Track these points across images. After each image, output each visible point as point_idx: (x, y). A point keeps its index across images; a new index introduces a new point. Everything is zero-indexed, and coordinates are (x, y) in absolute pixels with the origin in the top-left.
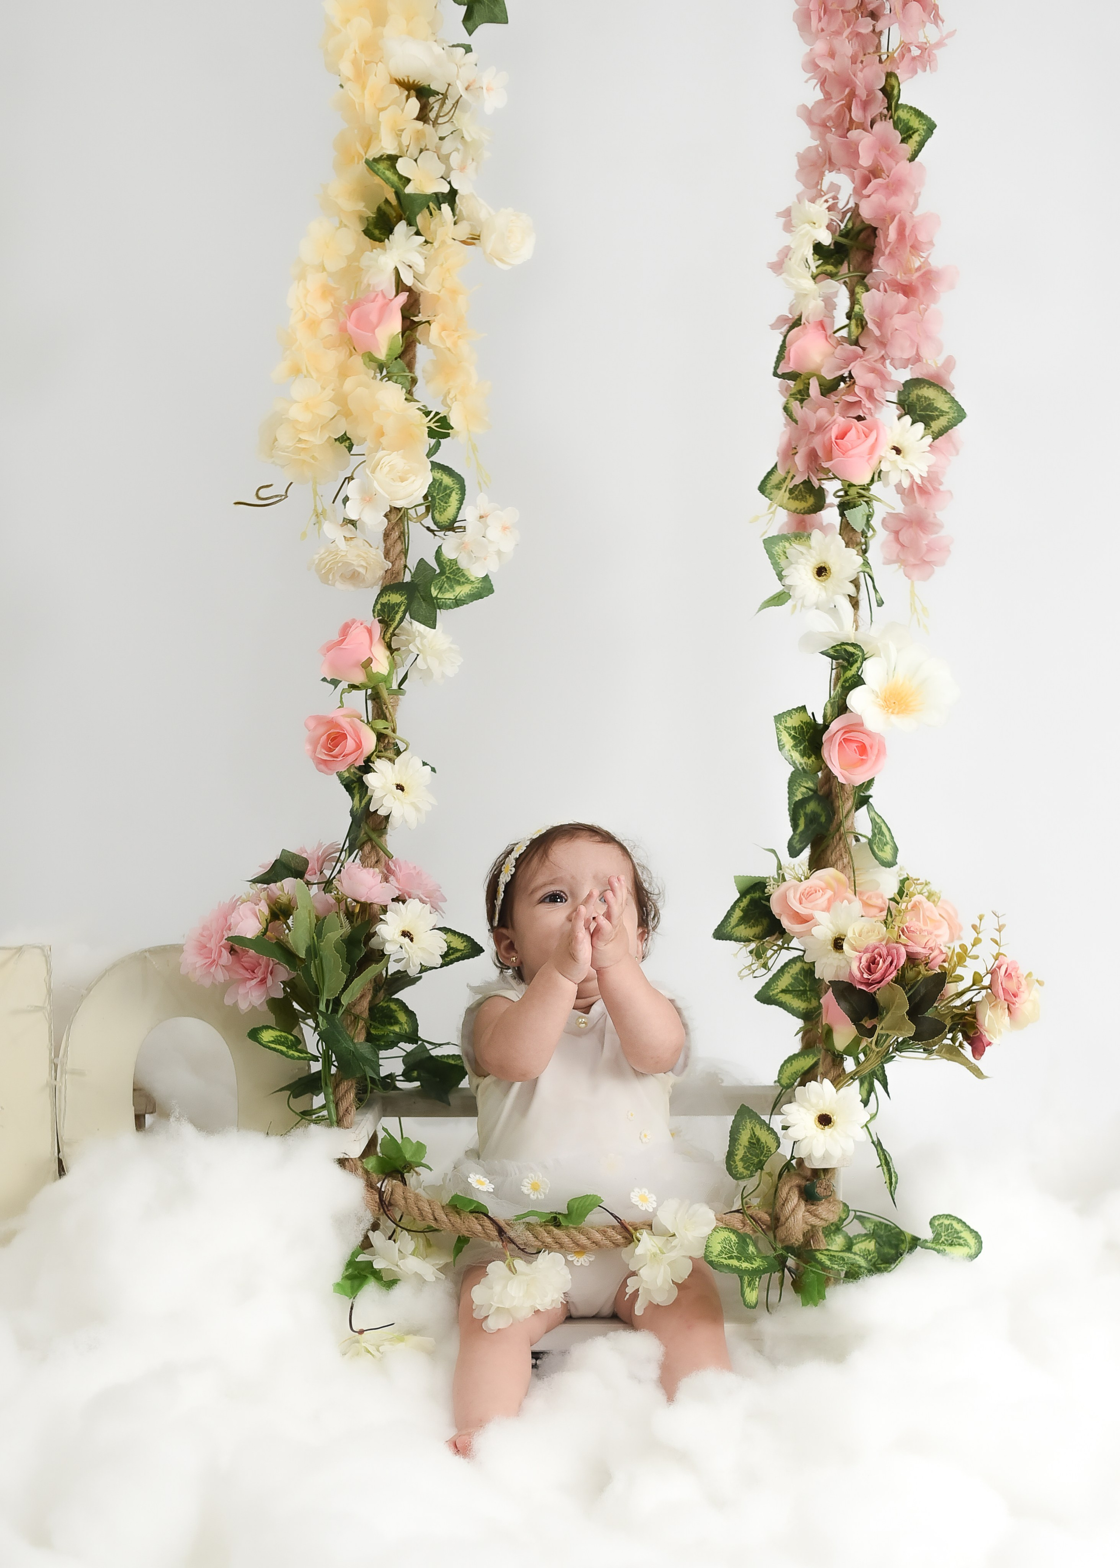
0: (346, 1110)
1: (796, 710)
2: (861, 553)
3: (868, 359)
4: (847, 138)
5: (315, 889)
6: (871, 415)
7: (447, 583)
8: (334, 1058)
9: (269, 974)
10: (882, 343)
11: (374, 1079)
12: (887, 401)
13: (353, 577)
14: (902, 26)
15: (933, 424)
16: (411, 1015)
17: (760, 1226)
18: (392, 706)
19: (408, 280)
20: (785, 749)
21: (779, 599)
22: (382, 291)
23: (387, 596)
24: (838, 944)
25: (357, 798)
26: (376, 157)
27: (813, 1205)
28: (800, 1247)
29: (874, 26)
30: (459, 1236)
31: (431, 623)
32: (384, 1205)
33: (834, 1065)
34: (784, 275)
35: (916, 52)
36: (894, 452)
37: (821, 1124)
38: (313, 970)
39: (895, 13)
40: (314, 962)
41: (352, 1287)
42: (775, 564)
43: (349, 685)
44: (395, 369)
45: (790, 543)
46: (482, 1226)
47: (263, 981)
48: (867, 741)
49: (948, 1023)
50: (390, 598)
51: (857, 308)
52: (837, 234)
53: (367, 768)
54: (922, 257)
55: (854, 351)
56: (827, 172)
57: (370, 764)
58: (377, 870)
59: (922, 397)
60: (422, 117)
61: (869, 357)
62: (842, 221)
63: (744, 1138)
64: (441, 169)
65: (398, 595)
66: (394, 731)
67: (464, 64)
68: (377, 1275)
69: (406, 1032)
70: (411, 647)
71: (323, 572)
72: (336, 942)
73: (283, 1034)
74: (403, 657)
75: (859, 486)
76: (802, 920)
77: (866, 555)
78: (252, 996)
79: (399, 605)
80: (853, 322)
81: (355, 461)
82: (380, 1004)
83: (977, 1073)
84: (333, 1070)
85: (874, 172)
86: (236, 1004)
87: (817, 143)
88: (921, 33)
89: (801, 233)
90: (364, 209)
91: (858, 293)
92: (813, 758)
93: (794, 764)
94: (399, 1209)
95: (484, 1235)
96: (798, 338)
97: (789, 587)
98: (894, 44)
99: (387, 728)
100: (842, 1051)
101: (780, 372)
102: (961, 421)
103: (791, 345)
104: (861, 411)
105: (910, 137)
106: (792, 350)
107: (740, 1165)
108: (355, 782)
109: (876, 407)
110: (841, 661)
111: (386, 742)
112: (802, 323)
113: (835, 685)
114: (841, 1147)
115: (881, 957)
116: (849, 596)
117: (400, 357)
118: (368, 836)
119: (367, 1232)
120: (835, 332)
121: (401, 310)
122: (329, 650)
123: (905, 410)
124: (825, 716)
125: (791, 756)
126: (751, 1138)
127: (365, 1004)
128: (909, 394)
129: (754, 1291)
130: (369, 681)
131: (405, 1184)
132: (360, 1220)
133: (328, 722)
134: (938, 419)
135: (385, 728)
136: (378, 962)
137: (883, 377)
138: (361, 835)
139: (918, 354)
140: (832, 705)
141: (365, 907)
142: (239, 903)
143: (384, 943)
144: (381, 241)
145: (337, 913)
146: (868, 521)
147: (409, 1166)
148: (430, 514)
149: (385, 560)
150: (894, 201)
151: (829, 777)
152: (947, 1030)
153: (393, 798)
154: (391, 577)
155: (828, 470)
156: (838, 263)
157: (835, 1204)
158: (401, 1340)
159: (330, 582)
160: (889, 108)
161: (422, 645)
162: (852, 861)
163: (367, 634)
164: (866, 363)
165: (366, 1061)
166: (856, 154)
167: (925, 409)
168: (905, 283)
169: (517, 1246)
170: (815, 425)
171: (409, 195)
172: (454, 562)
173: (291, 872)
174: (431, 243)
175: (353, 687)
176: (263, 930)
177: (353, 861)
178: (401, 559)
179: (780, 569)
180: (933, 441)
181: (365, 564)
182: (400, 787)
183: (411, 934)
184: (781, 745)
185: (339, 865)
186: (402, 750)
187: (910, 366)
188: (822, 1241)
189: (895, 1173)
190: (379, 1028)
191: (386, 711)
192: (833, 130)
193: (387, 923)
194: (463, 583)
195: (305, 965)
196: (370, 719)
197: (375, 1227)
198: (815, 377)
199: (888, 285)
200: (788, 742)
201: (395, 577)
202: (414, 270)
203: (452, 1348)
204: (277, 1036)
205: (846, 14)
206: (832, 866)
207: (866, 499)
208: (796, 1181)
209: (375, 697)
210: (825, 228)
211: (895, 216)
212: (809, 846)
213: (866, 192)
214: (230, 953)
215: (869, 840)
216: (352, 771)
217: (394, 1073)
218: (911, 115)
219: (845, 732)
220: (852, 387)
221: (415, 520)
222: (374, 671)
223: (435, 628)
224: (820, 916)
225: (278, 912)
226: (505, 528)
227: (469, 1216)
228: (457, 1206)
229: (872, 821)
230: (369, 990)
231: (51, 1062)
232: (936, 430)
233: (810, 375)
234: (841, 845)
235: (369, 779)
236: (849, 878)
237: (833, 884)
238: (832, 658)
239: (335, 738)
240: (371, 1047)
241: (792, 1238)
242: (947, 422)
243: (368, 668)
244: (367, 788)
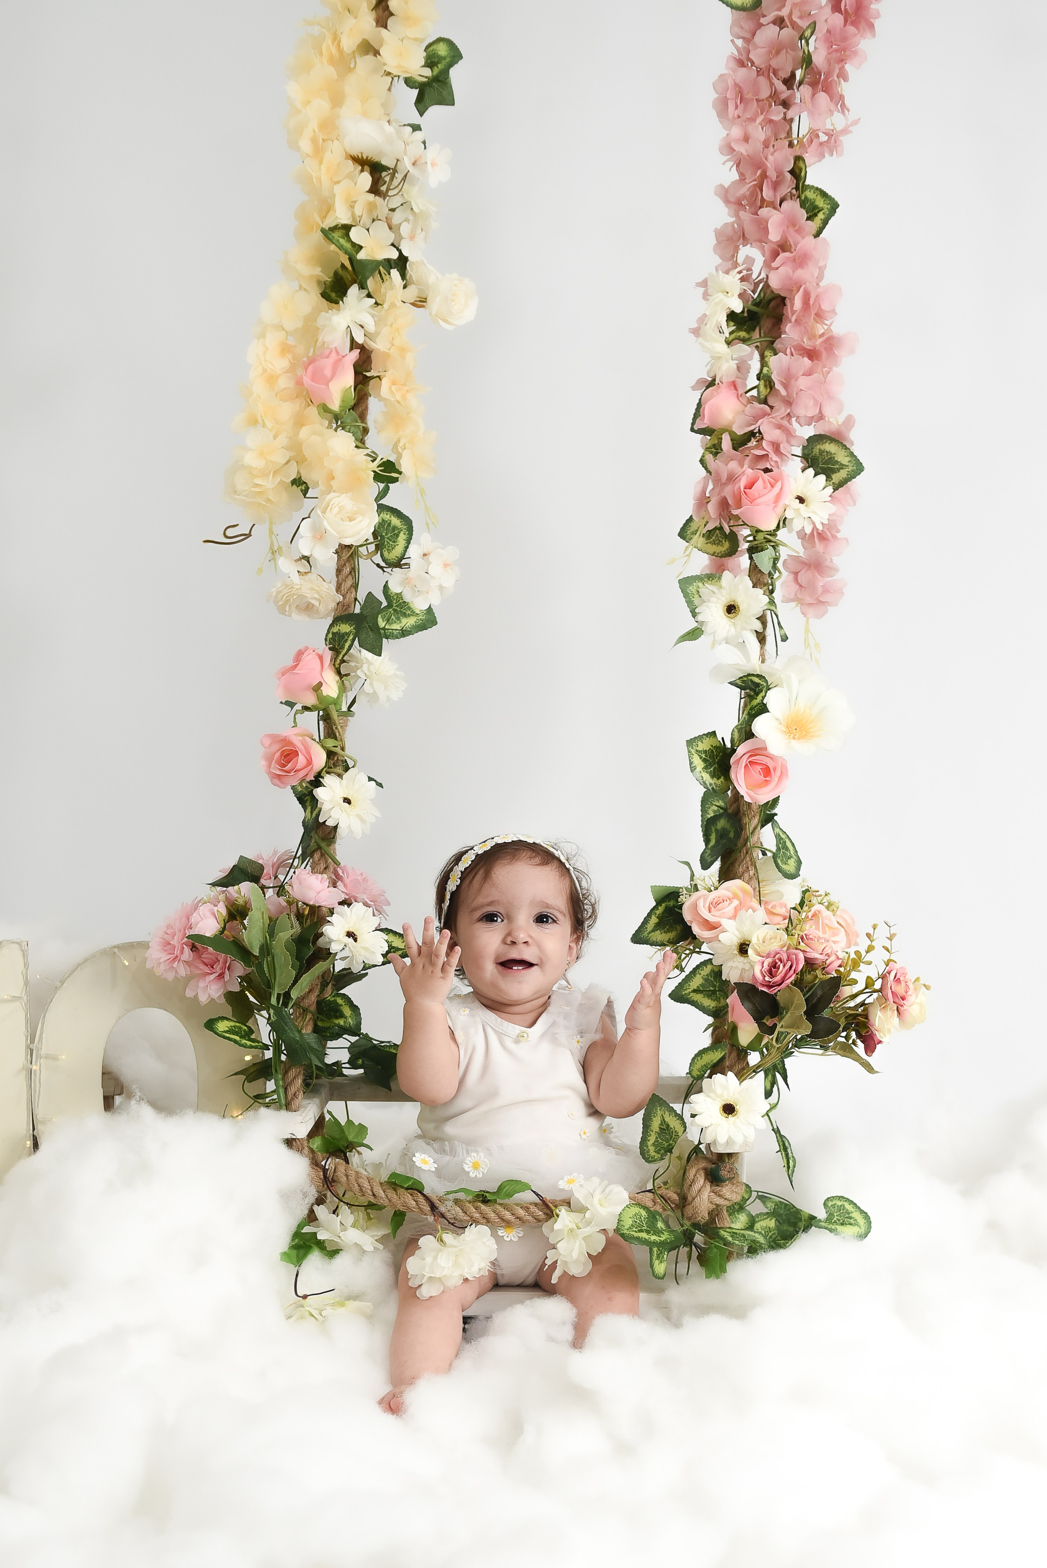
0: (294, 1095)
1: (707, 735)
2: (768, 594)
4: (758, 215)
5: (270, 893)
6: (778, 468)
7: (394, 616)
8: (283, 1048)
9: (226, 970)
10: (788, 403)
12: (792, 455)
13: (308, 608)
14: (811, 114)
15: (834, 477)
16: (355, 1009)
17: (670, 1204)
18: (341, 726)
19: (360, 339)
20: (696, 771)
21: (694, 634)
22: (336, 348)
23: (338, 626)
24: (743, 949)
25: (309, 810)
26: (332, 226)
27: (718, 1186)
28: (706, 1224)
29: (785, 114)
30: (396, 1211)
31: (377, 650)
32: (328, 1181)
33: (738, 1059)
34: (700, 339)
35: (823, 138)
36: (798, 501)
37: (725, 1112)
38: (266, 966)
39: (805, 103)
40: (267, 959)
41: (298, 1256)
42: (690, 602)
43: (303, 707)
44: (348, 420)
45: (704, 583)
46: (416, 1201)
47: (221, 976)
48: (771, 764)
49: (842, 1022)
50: (340, 628)
51: (765, 370)
52: (750, 303)
53: (317, 782)
54: (826, 325)
55: (762, 409)
56: (741, 246)
57: (320, 779)
58: (325, 876)
59: (824, 452)
60: (374, 190)
61: (776, 415)
62: (754, 292)
63: (656, 1124)
64: (391, 237)
65: (348, 625)
66: (343, 749)
67: (412, 142)
68: (321, 1245)
69: (350, 1025)
70: (359, 673)
71: (280, 603)
72: (287, 941)
73: (237, 1024)
74: (352, 682)
75: (767, 532)
76: (711, 926)
77: (773, 595)
78: (211, 989)
79: (348, 634)
80: (762, 382)
81: (308, 504)
82: (328, 999)
83: (870, 1068)
84: (283, 1058)
85: (783, 246)
86: (196, 996)
87: (733, 219)
88: (828, 121)
89: (715, 301)
90: (321, 274)
91: (767, 356)
92: (722, 779)
93: (704, 784)
94: (342, 1185)
95: (418, 1210)
96: (712, 396)
97: (703, 624)
98: (804, 131)
99: (336, 747)
100: (747, 1046)
101: (696, 428)
102: (860, 474)
103: (707, 404)
104: (768, 464)
105: (816, 215)
106: (707, 408)
108: (308, 795)
109: (782, 460)
110: (748, 691)
111: (336, 759)
112: (716, 383)
113: (743, 713)
114: (743, 1134)
115: (782, 962)
116: (756, 631)
117: (353, 408)
118: (319, 845)
119: (312, 1206)
120: (746, 393)
121: (354, 366)
122: (284, 674)
123: (809, 464)
124: (732, 741)
125: (703, 777)
126: (661, 1124)
127: (313, 998)
128: (813, 448)
129: (663, 1264)
130: (320, 703)
131: (347, 1162)
132: (305, 1195)
133: (282, 740)
134: (839, 472)
135: (334, 747)
136: (325, 959)
137: (789, 433)
138: (312, 844)
139: (820, 412)
140: (740, 730)
141: (315, 910)
142: (200, 904)
143: (330, 943)
144: (337, 303)
145: (288, 914)
146: (775, 564)
147: (351, 1146)
148: (379, 552)
149: (336, 594)
150: (800, 273)
151: (737, 797)
152: (841, 1029)
153: (340, 810)
154: (342, 609)
155: (737, 517)
156: (750, 330)
157: (738, 1186)
158: (342, 1305)
159: (287, 613)
160: (797, 188)
161: (369, 669)
162: (757, 873)
163: (319, 661)
164: (774, 420)
165: (312, 1049)
166: (766, 230)
167: (827, 462)
168: (809, 348)
169: (448, 1221)
170: (726, 477)
171: (361, 261)
172: (399, 595)
173: (248, 877)
174: (381, 305)
175: (306, 708)
176: (221, 930)
177: (305, 868)
178: (351, 592)
179: (694, 607)
180: (834, 492)
181: (318, 597)
182: (347, 801)
183: (355, 935)
184: (693, 767)
185: (292, 870)
186: (350, 767)
187: (814, 424)
188: (726, 1219)
189: (793, 1157)
190: (325, 1021)
191: (337, 731)
192: (747, 207)
193: (333, 925)
194: (409, 616)
195: (259, 962)
196: (322, 738)
197: (320, 1201)
198: (727, 433)
199: (794, 349)
200: (699, 764)
201: (346, 609)
202: (365, 330)
203: (390, 1311)
204: (231, 1026)
205: (761, 103)
206: (739, 878)
207: (773, 544)
208: (703, 1164)
209: (326, 718)
210: (737, 297)
211: (801, 286)
212: (719, 859)
213: (774, 265)
214: (191, 950)
215: (774, 854)
216: (304, 785)
217: (341, 1061)
218: (817, 196)
219: (751, 756)
220: (760, 442)
221: (365, 557)
222: (325, 694)
223: (380, 656)
224: (726, 923)
225: (235, 913)
226: (446, 565)
227: (405, 1192)
228: (395, 1183)
229: (777, 836)
230: (317, 985)
231: (28, 1047)
232: (838, 482)
233: (724, 431)
234: (748, 859)
235: (319, 792)
236: (755, 888)
237: (740, 894)
238: (741, 688)
239: (288, 755)
240: (318, 1038)
241: (699, 1216)
242: (847, 475)
243: (320, 691)
244: (318, 800)
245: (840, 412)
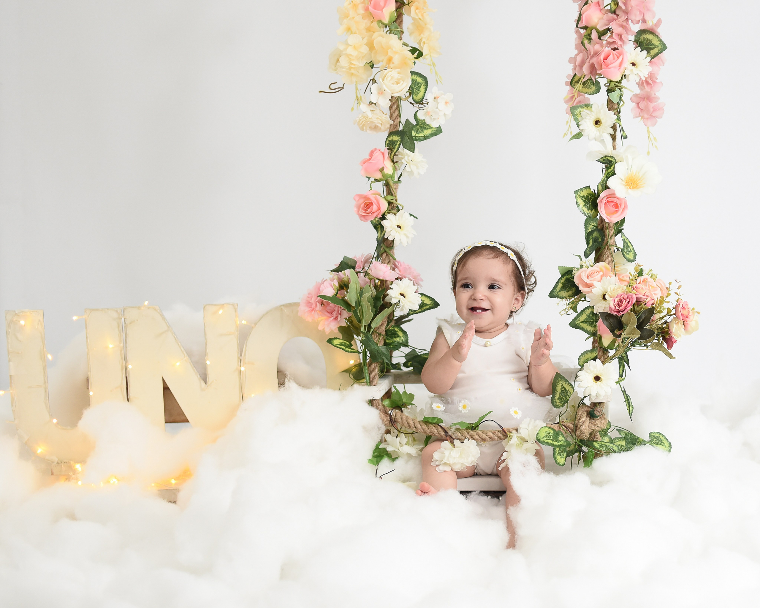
0: (374, 377)
1: (585, 188)
2: (617, 114)
3: (620, 20)
5: (361, 275)
6: (621, 48)
7: (420, 129)
8: (368, 353)
9: (339, 315)
10: (626, 12)
11: (388, 363)
12: (629, 40)
13: (375, 128)
15: (651, 52)
16: (405, 333)
17: (568, 430)
18: (395, 189)
20: (580, 206)
21: (578, 136)
23: (392, 137)
24: (604, 298)
25: (380, 232)
27: (593, 420)
28: (587, 440)
30: (427, 436)
31: (412, 150)
32: (392, 422)
33: (603, 354)
36: (632, 65)
37: (596, 380)
38: (358, 312)
40: (359, 308)
41: (377, 461)
42: (576, 119)
43: (375, 179)
44: (393, 27)
45: (583, 109)
46: (437, 430)
47: (336, 318)
48: (618, 202)
49: (656, 332)
50: (393, 138)
53: (383, 218)
55: (612, 16)
57: (385, 216)
58: (389, 265)
59: (646, 38)
63: (559, 388)
65: (396, 136)
66: (396, 200)
68: (388, 455)
69: (402, 341)
70: (403, 161)
71: (361, 126)
72: (369, 298)
73: (344, 341)
74: (399, 166)
75: (615, 81)
76: (588, 286)
77: (620, 114)
78: (331, 325)
79: (397, 141)
80: (613, 2)
82: (390, 328)
83: (670, 356)
84: (368, 359)
86: (324, 329)
93: (585, 214)
94: (399, 423)
95: (438, 434)
96: (586, 10)
97: (582, 130)
99: (393, 199)
100: (607, 347)
101: (578, 26)
102: (665, 50)
103: (583, 14)
104: (616, 46)
106: (583, 16)
107: (558, 401)
108: (379, 225)
109: (623, 43)
110: (606, 164)
111: (393, 206)
112: (588, 3)
113: (604, 176)
114: (605, 392)
115: (624, 299)
116: (610, 134)
117: (395, 21)
118: (385, 250)
119: (384, 434)
120: (605, 7)
122: (364, 163)
123: (638, 45)
124: (598, 190)
125: (583, 210)
126: (562, 388)
127: (383, 329)
128: (640, 37)
129: (562, 458)
130: (383, 177)
131: (402, 411)
132: (380, 429)
133: (364, 197)
134: (654, 49)
136: (389, 307)
137: (627, 29)
138: (381, 250)
139: (643, 17)
140: (602, 185)
141: (383, 282)
142: (325, 281)
143: (391, 299)
145: (370, 285)
146: (620, 98)
147: (404, 405)
149: (390, 120)
151: (602, 220)
152: (655, 334)
153: (396, 232)
154: (393, 128)
155: (600, 74)
157: (604, 420)
159: (365, 130)
161: (408, 159)
162: (613, 259)
163: (382, 156)
164: (618, 22)
165: (384, 354)
167: (647, 44)
169: (453, 439)
170: (594, 52)
172: (423, 120)
173: (349, 267)
175: (377, 180)
176: (336, 293)
177: (378, 262)
178: (398, 119)
179: (578, 122)
180: (651, 60)
181: (381, 122)
182: (399, 227)
183: (404, 295)
184: (578, 205)
185: (372, 264)
186: (400, 209)
187: (641, 24)
188: (598, 437)
189: (632, 405)
190: (390, 339)
191: (392, 191)
193: (393, 290)
194: (428, 129)
195: (355, 310)
196: (385, 195)
197: (388, 432)
198: (595, 29)
200: (581, 203)
201: (395, 128)
204: (341, 342)
206: (604, 262)
207: (619, 87)
208: (585, 409)
209: (387, 185)
212: (594, 252)
214: (321, 304)
215: (622, 249)
216: (377, 219)
217: (400, 363)
220: (611, 34)
221: (404, 100)
222: (386, 173)
223: (414, 152)
224: (596, 283)
225: (343, 286)
226: (447, 103)
227: (432, 425)
228: (427, 422)
229: (623, 240)
230: (385, 322)
231: (239, 358)
232: (653, 55)
233: (592, 28)
234: (608, 252)
235: (384, 223)
236: (612, 267)
237: (603, 269)
238: (603, 163)
239: (368, 205)
240: (387, 348)
241: (584, 435)
242: (658, 51)
243: (383, 171)
244: (384, 227)
245: (654, 16)
